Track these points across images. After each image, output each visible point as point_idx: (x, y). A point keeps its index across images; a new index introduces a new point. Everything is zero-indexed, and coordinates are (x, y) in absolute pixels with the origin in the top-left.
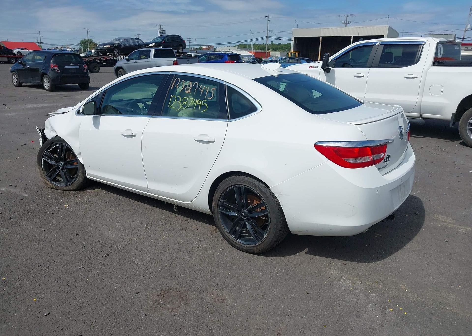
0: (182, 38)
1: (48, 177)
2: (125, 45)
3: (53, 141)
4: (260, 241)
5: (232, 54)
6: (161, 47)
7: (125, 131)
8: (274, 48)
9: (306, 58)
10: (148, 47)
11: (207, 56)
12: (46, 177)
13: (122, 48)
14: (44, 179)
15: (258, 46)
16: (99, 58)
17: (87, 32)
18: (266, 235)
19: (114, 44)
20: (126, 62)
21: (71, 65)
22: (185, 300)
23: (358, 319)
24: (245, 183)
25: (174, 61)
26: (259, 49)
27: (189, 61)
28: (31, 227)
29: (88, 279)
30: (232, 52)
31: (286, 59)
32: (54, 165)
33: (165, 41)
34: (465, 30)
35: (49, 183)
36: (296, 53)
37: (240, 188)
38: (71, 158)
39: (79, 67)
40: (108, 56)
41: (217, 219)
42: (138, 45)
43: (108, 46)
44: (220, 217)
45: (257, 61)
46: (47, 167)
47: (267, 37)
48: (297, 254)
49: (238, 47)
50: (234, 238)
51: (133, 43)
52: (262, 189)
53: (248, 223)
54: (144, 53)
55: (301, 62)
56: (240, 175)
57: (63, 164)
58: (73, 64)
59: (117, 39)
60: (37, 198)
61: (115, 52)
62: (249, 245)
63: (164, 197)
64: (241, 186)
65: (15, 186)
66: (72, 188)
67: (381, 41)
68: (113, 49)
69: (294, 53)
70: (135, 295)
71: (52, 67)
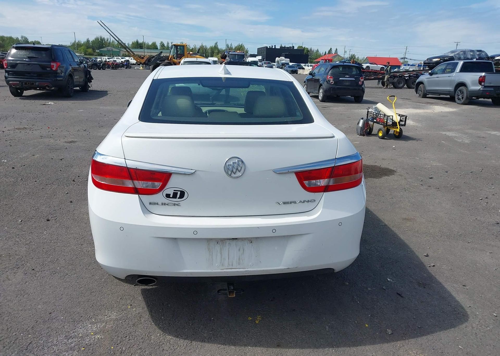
17: (457, 46)
19: (445, 57)
21: (346, 77)
25: (481, 76)
39: (355, 79)
43: (438, 59)
51: (473, 55)
58: (349, 76)
71: (328, 79)
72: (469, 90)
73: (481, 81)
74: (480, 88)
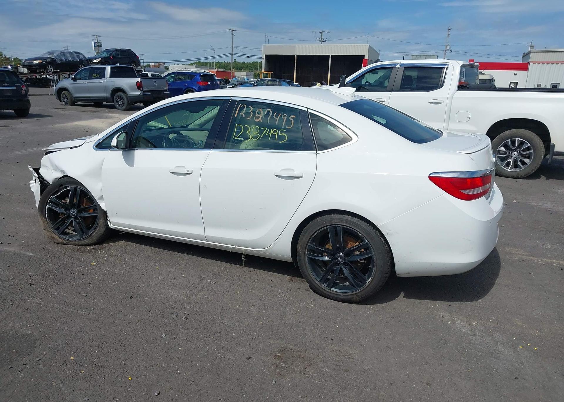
0: (134, 53)
1: (55, 230)
2: (62, 60)
3: (62, 184)
4: (362, 288)
5: (205, 74)
6: (118, 65)
7: (175, 168)
8: (237, 67)
9: (288, 80)
10: (92, 63)
11: (173, 76)
12: (52, 230)
13: (58, 63)
14: (49, 232)
15: (218, 64)
16: (27, 76)
18: (370, 280)
19: (47, 59)
20: (72, 82)
21: (5, 86)
22: (308, 360)
23: (496, 360)
24: (342, 222)
25: (138, 82)
26: (220, 68)
27: (156, 81)
28: (65, 293)
29: (180, 348)
30: (205, 71)
31: (264, 81)
32: (62, 213)
33: (113, 56)
34: (444, 51)
35: (57, 238)
36: (268, 73)
37: (335, 228)
38: (84, 204)
39: (16, 88)
40: (39, 74)
41: (304, 267)
42: (79, 60)
43: (39, 61)
44: (308, 264)
45: (223, 83)
46: (53, 216)
47: (232, 54)
48: (396, 299)
49: (195, 65)
50: (326, 286)
51: (73, 57)
52: (365, 228)
53: (345, 268)
54: (96, 72)
55: (281, 84)
56: (335, 214)
57: (76, 212)
58: (8, 85)
59: (50, 52)
60: (48, 256)
61: (48, 69)
62: (346, 293)
63: (227, 245)
64: (337, 226)
65: (8, 244)
66: (90, 241)
67: (401, 63)
68: (46, 64)
69: (266, 73)
70: (248, 360)
72: (129, 96)
73: (139, 86)
74: (140, 93)
